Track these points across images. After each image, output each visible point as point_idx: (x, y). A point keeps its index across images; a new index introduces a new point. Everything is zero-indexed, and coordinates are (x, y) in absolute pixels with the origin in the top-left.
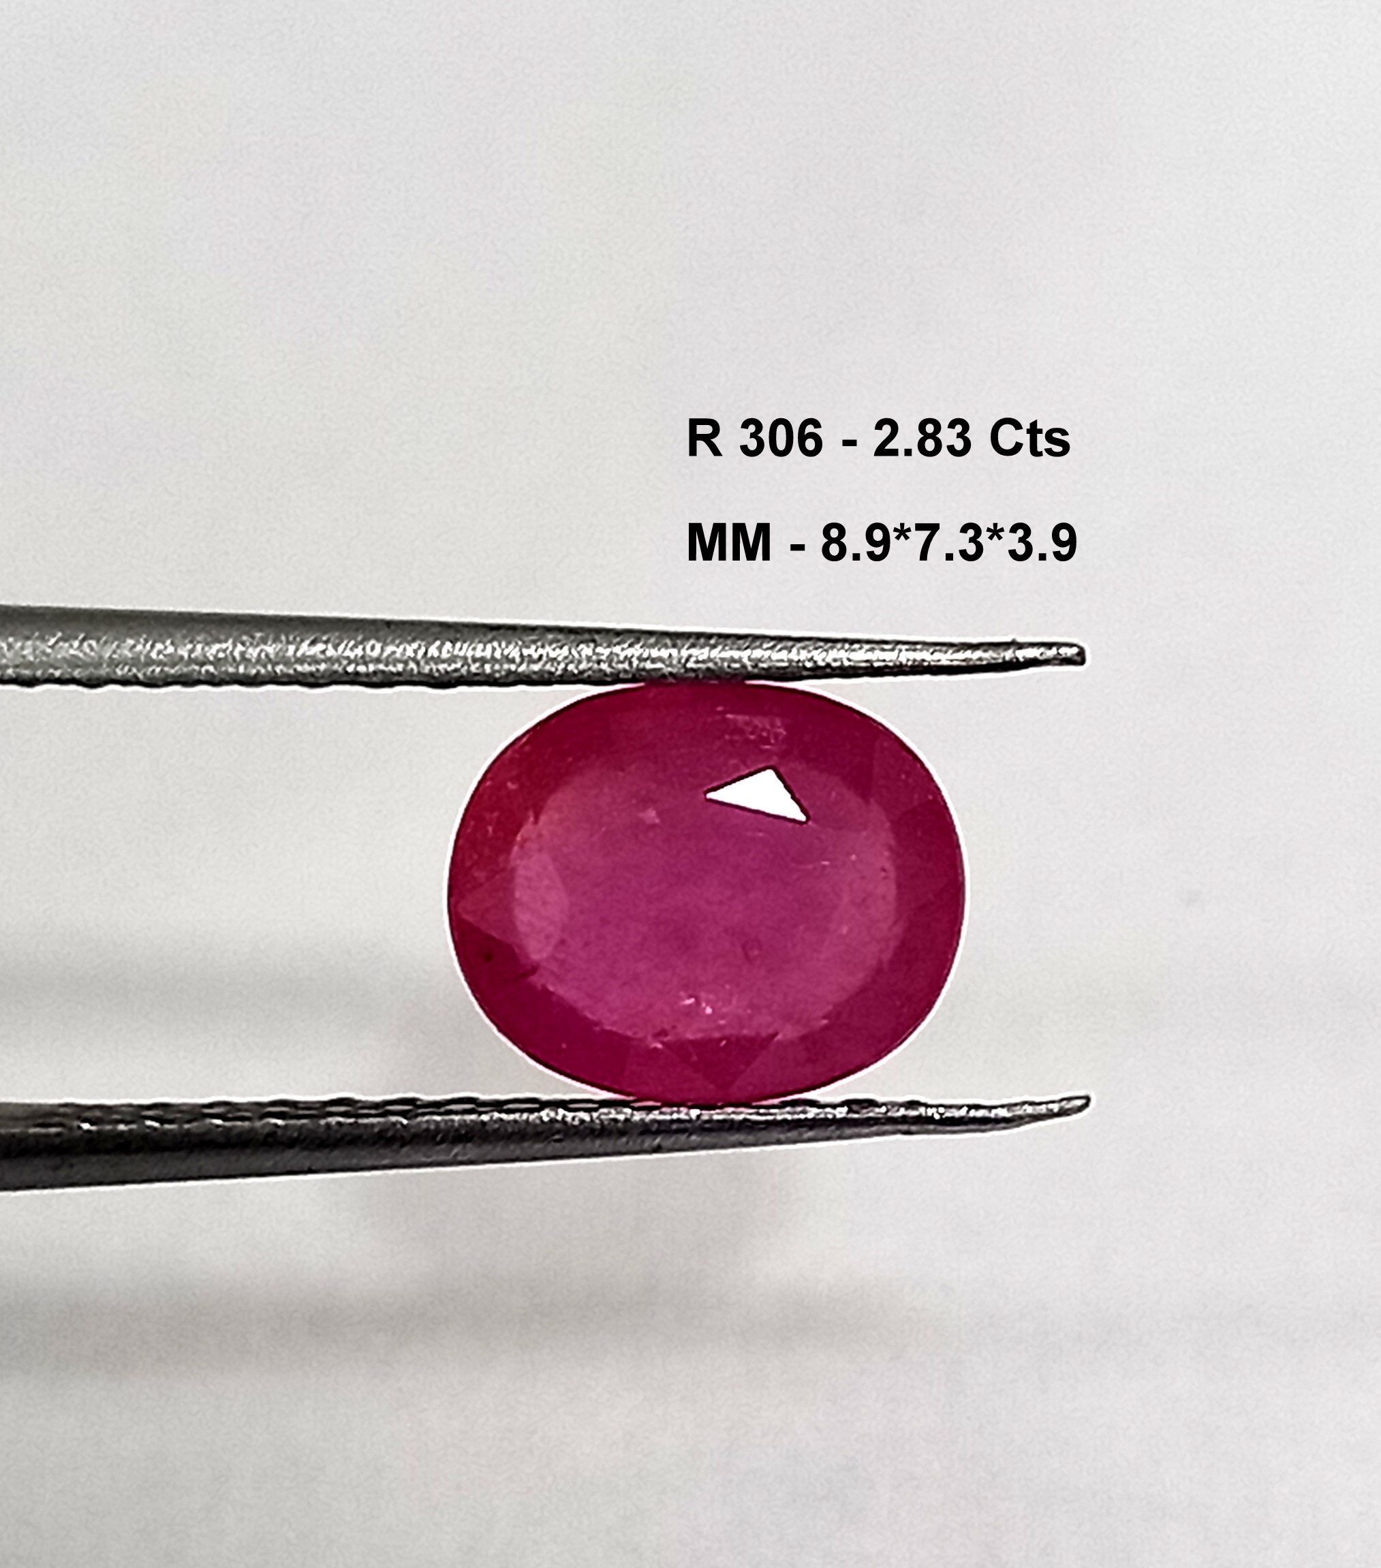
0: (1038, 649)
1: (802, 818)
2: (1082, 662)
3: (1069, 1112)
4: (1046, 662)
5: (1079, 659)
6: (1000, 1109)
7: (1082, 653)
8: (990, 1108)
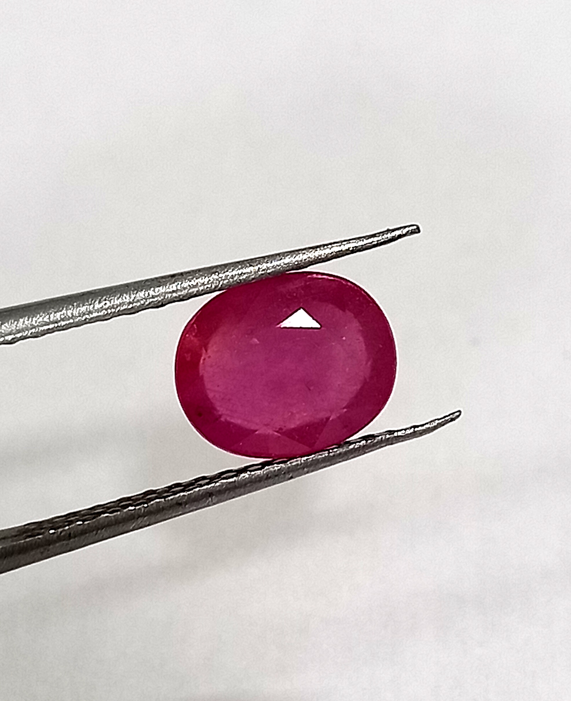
0: (400, 230)
1: (319, 326)
2: (419, 232)
3: (454, 419)
4: (404, 235)
5: (417, 230)
6: (427, 425)
7: (418, 228)
8: (422, 425)
